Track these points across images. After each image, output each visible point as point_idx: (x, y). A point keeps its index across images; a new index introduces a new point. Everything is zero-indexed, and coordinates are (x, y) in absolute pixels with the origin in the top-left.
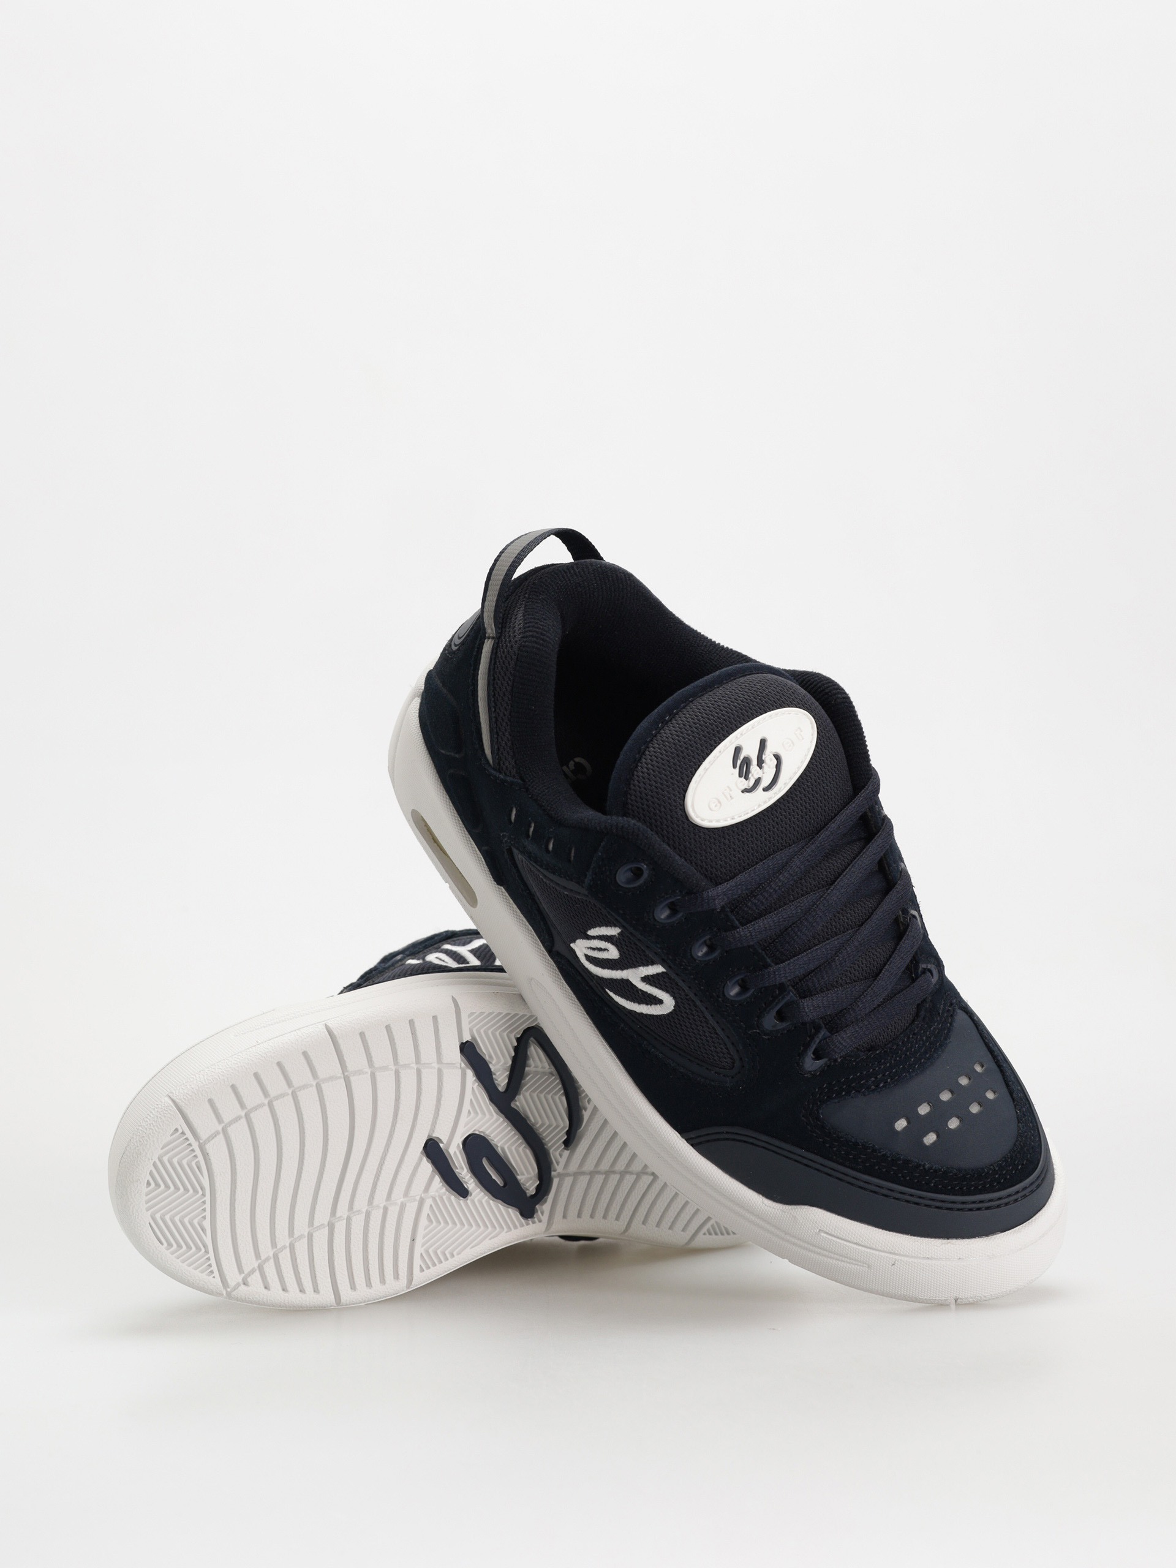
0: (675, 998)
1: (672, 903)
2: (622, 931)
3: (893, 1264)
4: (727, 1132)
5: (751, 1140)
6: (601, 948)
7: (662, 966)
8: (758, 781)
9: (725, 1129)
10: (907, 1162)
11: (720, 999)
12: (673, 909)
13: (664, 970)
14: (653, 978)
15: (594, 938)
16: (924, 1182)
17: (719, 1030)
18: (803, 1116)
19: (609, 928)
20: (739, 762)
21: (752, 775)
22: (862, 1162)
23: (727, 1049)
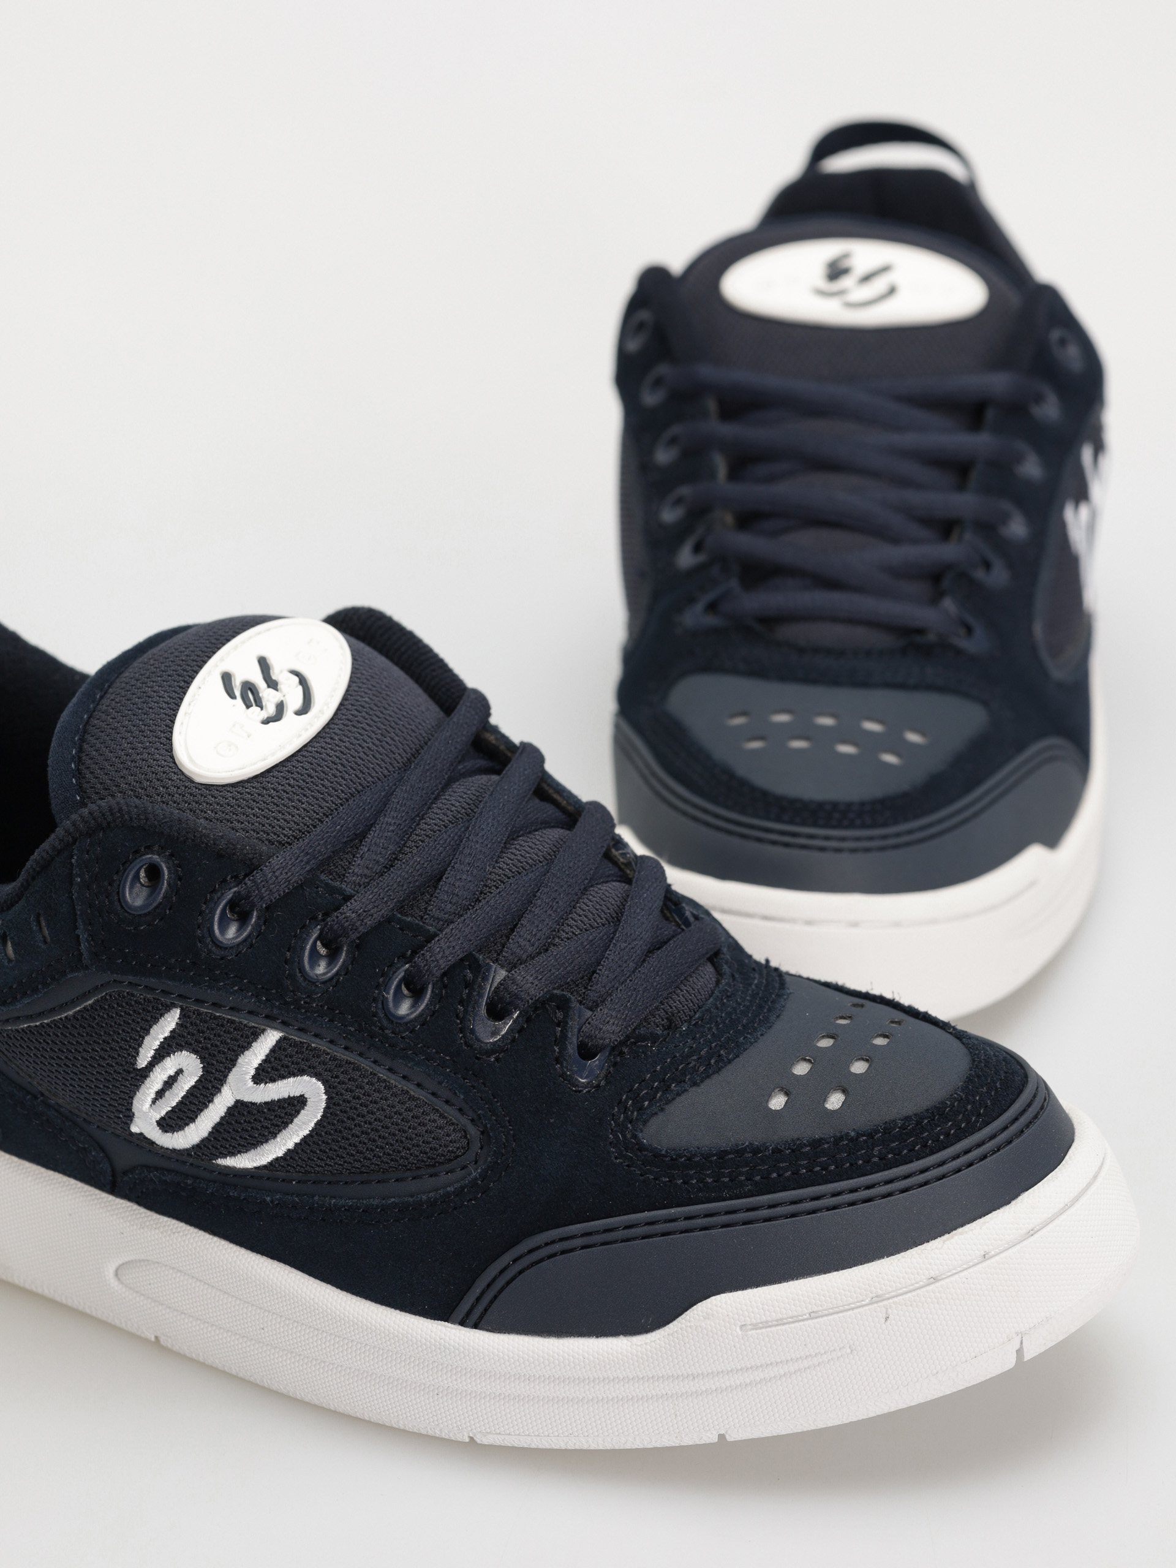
0: (318, 1076)
1: (232, 905)
2: (182, 1010)
3: (887, 1318)
4: (514, 1261)
5: (557, 1247)
6: (170, 1077)
7: (276, 1029)
8: (280, 708)
9: (506, 1259)
10: (816, 1143)
11: (387, 1031)
12: (239, 911)
13: (281, 1034)
14: (270, 1062)
15: (151, 1065)
16: (861, 1162)
17: (414, 1092)
18: (616, 1158)
19: (162, 1021)
20: (237, 693)
21: (268, 701)
22: (747, 1179)
23: (442, 1116)
